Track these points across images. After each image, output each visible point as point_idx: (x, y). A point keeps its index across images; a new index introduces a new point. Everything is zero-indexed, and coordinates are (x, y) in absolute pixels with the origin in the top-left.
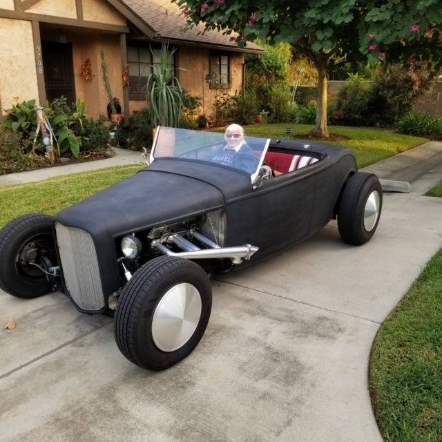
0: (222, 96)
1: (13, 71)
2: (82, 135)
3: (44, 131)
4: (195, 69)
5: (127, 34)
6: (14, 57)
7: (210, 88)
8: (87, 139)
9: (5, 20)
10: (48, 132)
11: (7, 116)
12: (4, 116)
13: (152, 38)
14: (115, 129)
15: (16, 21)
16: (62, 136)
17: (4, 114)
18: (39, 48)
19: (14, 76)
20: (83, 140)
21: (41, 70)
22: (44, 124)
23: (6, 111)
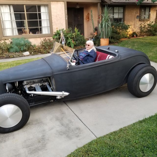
0: (143, 24)
1: (57, 19)
2: (76, 41)
3: (62, 39)
4: (133, 14)
5: (100, 3)
6: (58, 14)
7: (139, 21)
8: (77, 42)
9: (55, 2)
10: (64, 40)
11: (55, 34)
12: (54, 34)
13: (110, 4)
14: (94, 38)
15: (59, 2)
16: (68, 41)
17: (54, 33)
18: (66, 11)
19: (57, 21)
20: (76, 43)
21: (67, 18)
22: (62, 37)
23: (55, 32)
